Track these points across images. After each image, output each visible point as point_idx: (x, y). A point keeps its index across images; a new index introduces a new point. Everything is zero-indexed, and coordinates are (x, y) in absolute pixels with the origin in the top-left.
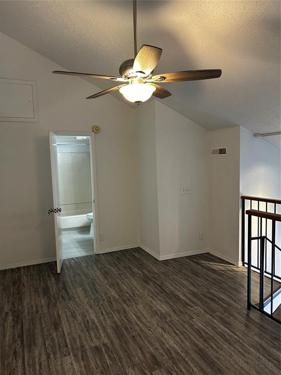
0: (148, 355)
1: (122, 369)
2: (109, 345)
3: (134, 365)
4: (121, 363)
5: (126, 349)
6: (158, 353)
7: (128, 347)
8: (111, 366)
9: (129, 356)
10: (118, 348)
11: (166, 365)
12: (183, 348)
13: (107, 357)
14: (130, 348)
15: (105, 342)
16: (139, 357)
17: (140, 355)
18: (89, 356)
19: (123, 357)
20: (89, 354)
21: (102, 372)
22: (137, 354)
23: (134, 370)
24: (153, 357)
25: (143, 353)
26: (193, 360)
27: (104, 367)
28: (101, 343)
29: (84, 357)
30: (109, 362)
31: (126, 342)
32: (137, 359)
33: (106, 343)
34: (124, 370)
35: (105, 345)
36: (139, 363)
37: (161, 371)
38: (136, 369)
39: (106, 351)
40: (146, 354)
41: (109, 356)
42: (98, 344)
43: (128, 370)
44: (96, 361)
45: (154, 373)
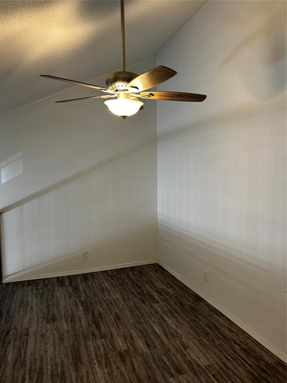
0: (128, 362)
1: (152, 352)
2: (167, 375)
3: (142, 354)
4: (153, 357)
5: (148, 370)
6: (118, 364)
7: (147, 372)
8: (162, 355)
9: (146, 362)
10: (157, 372)
11: (115, 353)
12: (92, 367)
13: (168, 363)
14: (144, 370)
15: (172, 379)
16: (137, 361)
17: (135, 362)
18: (185, 365)
19: (152, 362)
20: (185, 366)
21: (169, 350)
22: (138, 363)
23: (142, 351)
24: (123, 361)
25: (132, 364)
26: (89, 356)
27: (169, 354)
28: (177, 377)
29: (189, 364)
30: (165, 359)
31: (149, 377)
32: (138, 360)
33: (171, 377)
34: (150, 351)
35: (172, 376)
36: (138, 355)
37: (121, 349)
38: (140, 351)
39: (170, 369)
40: (129, 364)
41: (165, 363)
42: (180, 377)
43: (147, 351)
44: (176, 359)
45: (127, 348)
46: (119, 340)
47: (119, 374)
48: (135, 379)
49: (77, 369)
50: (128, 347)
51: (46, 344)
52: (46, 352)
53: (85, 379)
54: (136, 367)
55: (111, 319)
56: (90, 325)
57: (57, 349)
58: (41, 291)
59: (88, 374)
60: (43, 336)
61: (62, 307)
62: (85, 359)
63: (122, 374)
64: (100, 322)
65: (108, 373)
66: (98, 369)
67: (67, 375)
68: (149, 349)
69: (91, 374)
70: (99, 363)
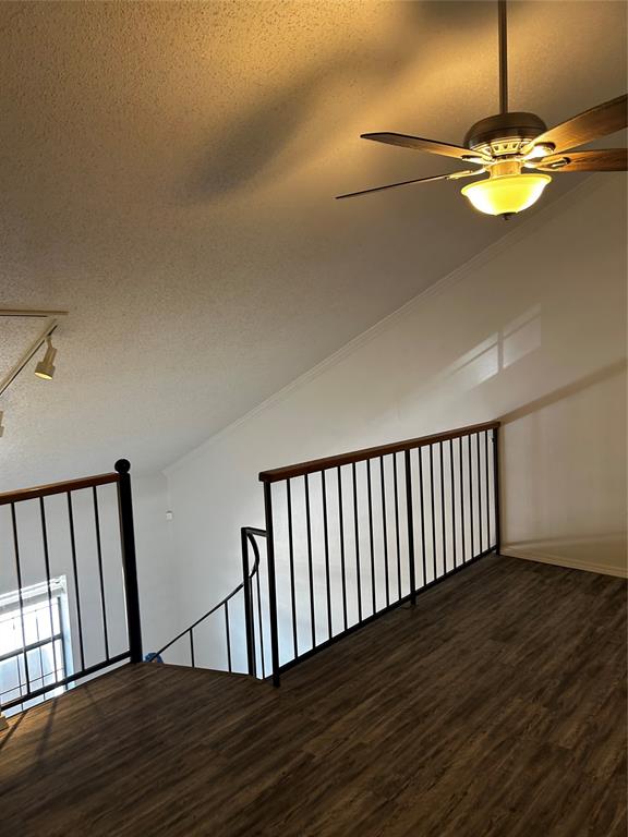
0: (541, 768)
1: (612, 785)
3: (585, 775)
5: (560, 803)
6: (520, 758)
7: (554, 804)
9: (574, 790)
10: (572, 819)
11: (537, 740)
12: (473, 734)
14: (550, 799)
16: (560, 777)
19: (585, 797)
22: (556, 782)
23: (594, 770)
26: (491, 717)
31: (545, 813)
32: (565, 777)
34: (609, 781)
36: (574, 771)
37: (556, 742)
40: (539, 771)
43: (603, 776)
45: (569, 748)
46: (576, 725)
47: (502, 772)
48: (517, 797)
49: (448, 723)
50: (575, 748)
51: (454, 666)
52: (441, 675)
53: (443, 741)
54: (544, 783)
55: (608, 687)
56: (553, 676)
57: (460, 680)
58: (544, 588)
59: (455, 738)
60: (463, 652)
61: (545, 626)
62: (478, 718)
63: (504, 777)
64: (579, 681)
65: (485, 759)
66: (478, 742)
67: (428, 721)
68: (613, 776)
69: (459, 742)
70: (493, 736)
